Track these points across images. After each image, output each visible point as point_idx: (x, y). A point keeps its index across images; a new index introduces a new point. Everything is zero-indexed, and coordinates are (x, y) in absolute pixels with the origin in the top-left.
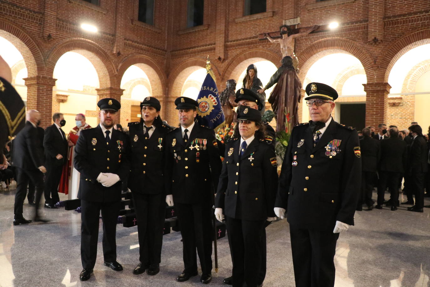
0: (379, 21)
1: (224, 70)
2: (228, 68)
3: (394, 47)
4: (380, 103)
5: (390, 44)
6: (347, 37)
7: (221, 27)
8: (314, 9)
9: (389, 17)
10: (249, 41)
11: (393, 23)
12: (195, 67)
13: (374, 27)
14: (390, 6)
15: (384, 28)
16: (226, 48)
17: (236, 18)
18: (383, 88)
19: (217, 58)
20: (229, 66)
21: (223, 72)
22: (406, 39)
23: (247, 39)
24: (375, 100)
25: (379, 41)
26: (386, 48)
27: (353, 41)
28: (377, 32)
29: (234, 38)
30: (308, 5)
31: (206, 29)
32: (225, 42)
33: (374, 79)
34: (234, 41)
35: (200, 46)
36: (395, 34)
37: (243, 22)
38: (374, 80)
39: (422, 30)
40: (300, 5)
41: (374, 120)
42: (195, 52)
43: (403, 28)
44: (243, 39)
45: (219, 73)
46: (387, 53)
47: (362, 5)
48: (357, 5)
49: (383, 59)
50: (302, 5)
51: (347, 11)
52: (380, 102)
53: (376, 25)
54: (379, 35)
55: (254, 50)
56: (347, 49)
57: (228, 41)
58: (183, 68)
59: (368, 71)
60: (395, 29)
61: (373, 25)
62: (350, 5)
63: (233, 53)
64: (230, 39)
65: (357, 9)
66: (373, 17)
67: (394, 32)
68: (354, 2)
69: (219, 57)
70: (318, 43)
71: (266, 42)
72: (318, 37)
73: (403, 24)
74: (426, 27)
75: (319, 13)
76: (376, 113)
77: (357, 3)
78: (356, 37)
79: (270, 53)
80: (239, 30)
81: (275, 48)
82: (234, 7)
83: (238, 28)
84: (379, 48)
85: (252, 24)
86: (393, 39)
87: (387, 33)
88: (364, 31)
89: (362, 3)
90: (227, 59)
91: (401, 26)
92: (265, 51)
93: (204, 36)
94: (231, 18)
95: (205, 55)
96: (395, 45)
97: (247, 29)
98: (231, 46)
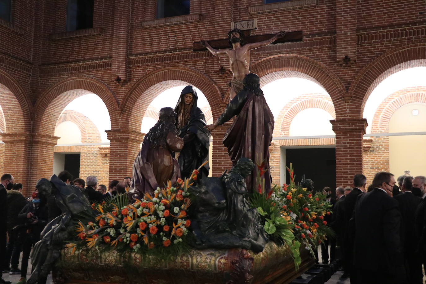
0: (351, 34)
1: (125, 96)
2: (130, 94)
3: (372, 70)
4: (355, 147)
5: (366, 65)
6: (307, 54)
7: (121, 32)
8: (259, 13)
9: (364, 29)
10: (163, 56)
11: (369, 37)
12: (79, 91)
13: (344, 41)
14: (365, 14)
15: (357, 44)
16: (129, 64)
17: (144, 21)
18: (359, 126)
19: (114, 78)
20: (133, 91)
21: (124, 99)
22: (387, 58)
23: (160, 52)
24: (348, 143)
25: (352, 61)
26: (361, 71)
27: (315, 60)
28: (349, 48)
29: (141, 50)
30: (252, 8)
31: (97, 35)
32: (127, 55)
33: (346, 113)
34: (141, 54)
35: (88, 60)
36: (373, 52)
37: (154, 27)
38: (346, 115)
39: (409, 49)
40: (239, 8)
41: (348, 171)
42: (79, 68)
43: (383, 44)
44: (155, 53)
45: (117, 102)
46: (362, 78)
47: (327, 11)
48: (319, 11)
49: (357, 86)
50: (241, 7)
51: (306, 18)
52: (356, 145)
53: (347, 38)
54: (351, 52)
55: (171, 69)
56: (307, 71)
57: (131, 55)
58: (60, 91)
59: (338, 102)
60: (372, 45)
61: (342, 39)
62: (310, 11)
63: (138, 72)
64: (134, 51)
65: (319, 16)
66: (343, 28)
67: (372, 50)
68: (315, 7)
69: (118, 77)
70: (265, 62)
71: (189, 58)
72: (265, 53)
73: (383, 39)
74: (414, 45)
75: (267, 19)
76: (350, 161)
77: (319, 8)
78: (319, 55)
79: (195, 74)
80: (148, 39)
81: (203, 67)
82: (141, 5)
83: (147, 35)
84: (351, 70)
85: (169, 30)
86: (370, 59)
87: (362, 51)
88: (330, 47)
89: (326, 9)
90: (130, 80)
91: (381, 42)
92: (187, 70)
93: (94, 44)
94: (136, 20)
95: (96, 74)
96: (374, 67)
97: (161, 38)
98: (136, 62)
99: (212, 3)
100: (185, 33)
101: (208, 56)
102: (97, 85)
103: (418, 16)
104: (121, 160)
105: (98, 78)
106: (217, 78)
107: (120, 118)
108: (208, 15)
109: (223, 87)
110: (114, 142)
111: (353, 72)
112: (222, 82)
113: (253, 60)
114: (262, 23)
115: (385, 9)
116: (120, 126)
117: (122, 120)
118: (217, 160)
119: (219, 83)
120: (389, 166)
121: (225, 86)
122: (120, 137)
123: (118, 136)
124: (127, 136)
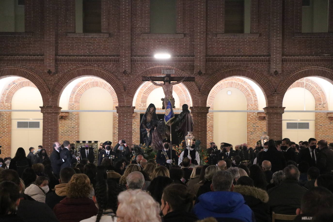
0: (203, 58)
2: (58, 83)
4: (203, 122)
5: (210, 76)
6: (177, 66)
8: (149, 38)
10: (82, 58)
11: (212, 60)
13: (199, 62)
14: (210, 46)
15: (206, 63)
16: (57, 61)
18: (206, 111)
19: (46, 71)
20: (60, 80)
21: (53, 85)
22: (222, 74)
23: (80, 55)
24: (200, 120)
25: (203, 74)
26: (208, 79)
28: (202, 66)
29: (65, 52)
30: (144, 34)
32: (55, 55)
33: (199, 103)
34: (66, 55)
35: (23, 55)
36: (214, 69)
37: (75, 37)
38: (199, 104)
39: (232, 69)
40: (135, 32)
41: (200, 136)
43: (220, 65)
45: (47, 87)
46: (208, 83)
47: (189, 42)
48: (184, 41)
49: (205, 88)
50: (136, 32)
51: (177, 44)
52: (204, 121)
53: (200, 60)
54: (202, 69)
55: (89, 68)
57: (59, 55)
59: (194, 96)
60: (213, 65)
61: (198, 60)
62: (179, 40)
63: (64, 68)
64: (60, 52)
65: (184, 44)
66: (198, 54)
67: (213, 67)
69: (49, 70)
73: (220, 62)
74: (235, 67)
75: (153, 42)
76: (201, 130)
77: (184, 39)
78: (184, 68)
79: (106, 73)
80: (70, 45)
81: (111, 69)
82: (63, 20)
83: (70, 42)
84: (202, 78)
85: (86, 41)
86: (213, 73)
87: (208, 68)
88: (191, 64)
89: (188, 40)
90: (57, 72)
91: (218, 64)
92: (101, 70)
93: (26, 43)
94: (60, 30)
95: (29, 65)
96: (214, 78)
97: (81, 45)
98: (61, 60)
99: (117, 26)
100: (98, 44)
101: (115, 62)
102: (30, 74)
103: (237, 51)
104: (52, 127)
105: (30, 68)
106: (121, 77)
107: (50, 98)
108: (114, 34)
109: (125, 82)
110: (46, 114)
111: (203, 80)
112: (124, 79)
113: (144, 67)
114: (150, 44)
115: (221, 45)
116: (50, 104)
117: (51, 100)
118: (122, 128)
119: (122, 79)
120: (213, 129)
121: (126, 82)
122: (51, 111)
123: (49, 110)
124: (57, 111)
